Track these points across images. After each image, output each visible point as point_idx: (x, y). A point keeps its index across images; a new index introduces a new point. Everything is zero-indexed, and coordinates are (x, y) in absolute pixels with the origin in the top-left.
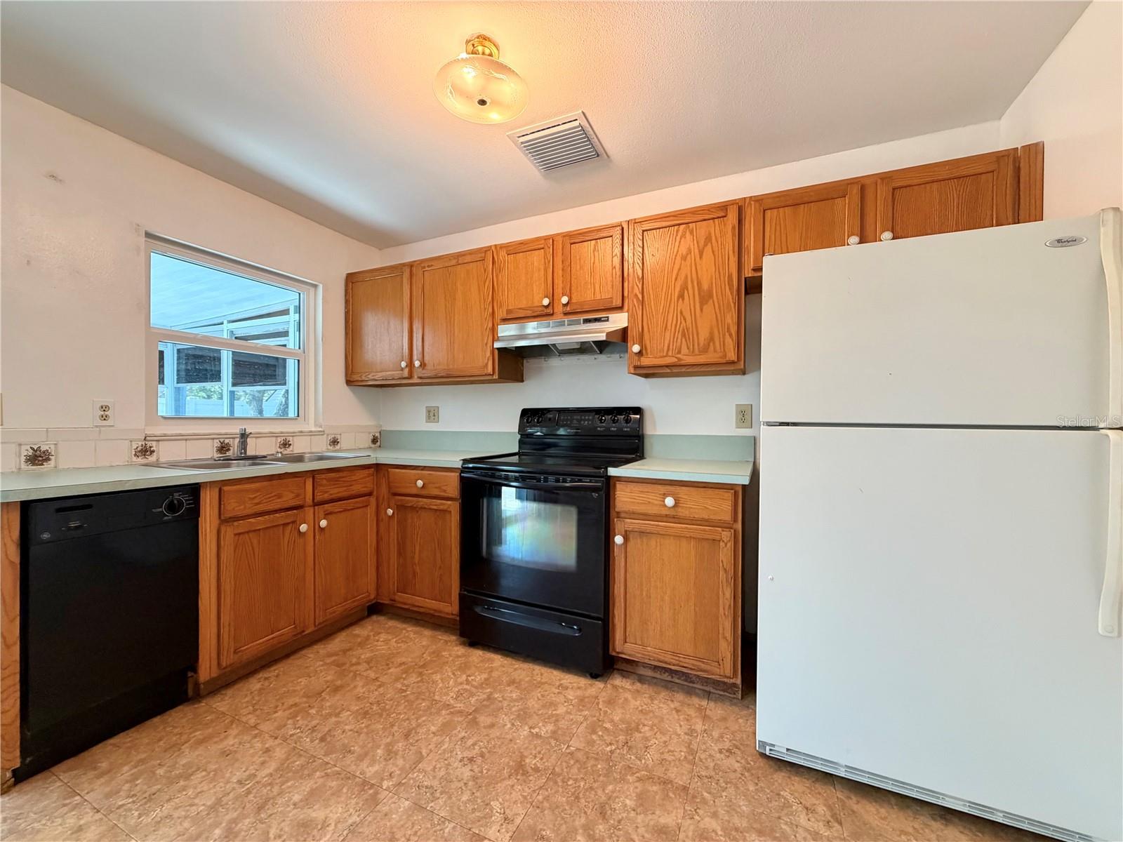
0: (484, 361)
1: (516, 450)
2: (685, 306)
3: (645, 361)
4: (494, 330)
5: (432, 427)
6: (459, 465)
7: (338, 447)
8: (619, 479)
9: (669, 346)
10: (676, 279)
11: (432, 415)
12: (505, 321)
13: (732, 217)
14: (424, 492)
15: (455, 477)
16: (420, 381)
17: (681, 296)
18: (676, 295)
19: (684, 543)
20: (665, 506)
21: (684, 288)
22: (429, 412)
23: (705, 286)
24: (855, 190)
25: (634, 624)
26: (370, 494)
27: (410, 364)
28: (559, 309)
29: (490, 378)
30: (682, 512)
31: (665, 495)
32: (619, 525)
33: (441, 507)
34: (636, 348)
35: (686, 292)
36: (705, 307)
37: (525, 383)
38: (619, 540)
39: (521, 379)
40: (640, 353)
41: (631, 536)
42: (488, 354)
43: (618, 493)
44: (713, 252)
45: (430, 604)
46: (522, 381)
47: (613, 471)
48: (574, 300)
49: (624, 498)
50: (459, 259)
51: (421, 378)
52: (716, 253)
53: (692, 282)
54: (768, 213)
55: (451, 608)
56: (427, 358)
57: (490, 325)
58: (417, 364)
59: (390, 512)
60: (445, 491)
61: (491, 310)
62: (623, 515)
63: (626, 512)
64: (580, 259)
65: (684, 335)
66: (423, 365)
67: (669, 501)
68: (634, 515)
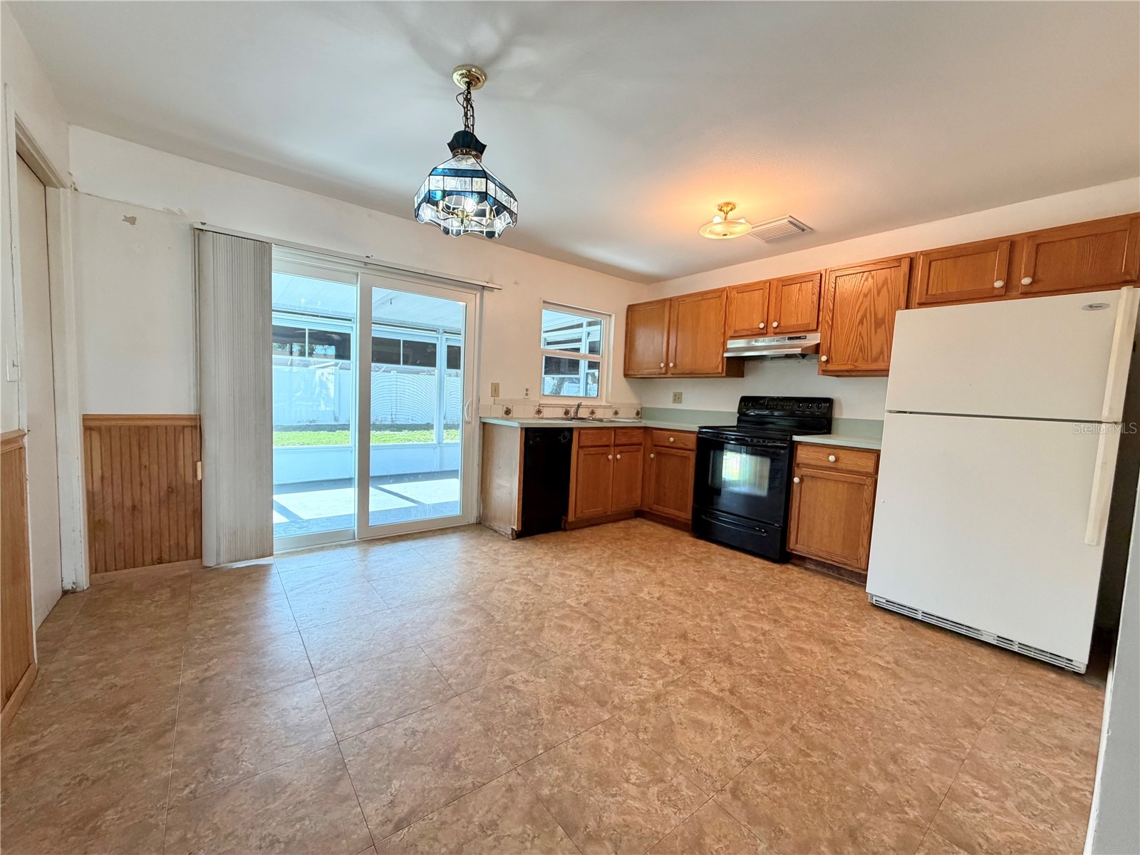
0: (717, 364)
1: (735, 424)
2: (863, 330)
3: (830, 367)
4: (724, 344)
5: (678, 406)
6: (697, 430)
7: (617, 416)
8: (800, 443)
9: (849, 357)
10: (858, 311)
11: (678, 398)
12: (733, 338)
13: (905, 266)
14: (674, 445)
15: (694, 437)
16: (671, 376)
17: (861, 322)
18: (858, 321)
19: (840, 486)
20: (829, 461)
21: (864, 316)
22: (675, 396)
23: (880, 316)
24: (1005, 246)
25: (803, 533)
26: (640, 444)
27: (667, 365)
28: (770, 330)
29: (720, 375)
30: (840, 465)
31: (829, 454)
32: (797, 471)
33: (684, 455)
34: (824, 358)
35: (865, 319)
36: (878, 330)
37: (744, 378)
38: (796, 480)
39: (742, 376)
40: (827, 361)
41: (805, 478)
42: (720, 359)
43: (799, 452)
44: (888, 291)
45: (672, 512)
46: (743, 376)
47: (796, 438)
48: (782, 324)
49: (802, 455)
50: (704, 295)
51: (672, 374)
52: (891, 292)
53: (870, 313)
54: (933, 263)
55: (687, 515)
56: (678, 361)
57: (722, 340)
58: (671, 365)
59: (652, 456)
60: (687, 445)
61: (723, 330)
62: (801, 465)
63: (803, 464)
64: (788, 296)
65: (861, 350)
66: (675, 366)
67: (832, 458)
68: (808, 466)
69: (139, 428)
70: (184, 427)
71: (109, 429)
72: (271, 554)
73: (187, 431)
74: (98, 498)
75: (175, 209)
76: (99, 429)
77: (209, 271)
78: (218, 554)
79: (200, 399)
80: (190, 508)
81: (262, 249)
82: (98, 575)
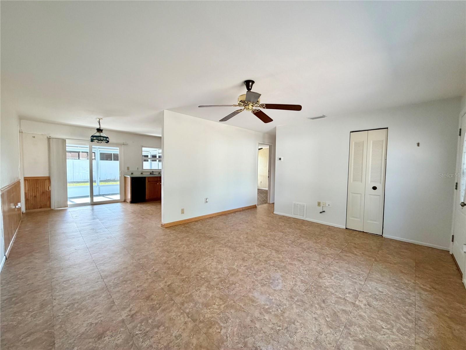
69: (36, 179)
70: (46, 179)
71: (29, 180)
72: (67, 207)
73: (47, 180)
74: (27, 194)
75: (44, 134)
76: (27, 180)
77: (51, 146)
78: (55, 206)
79: (50, 173)
80: (48, 197)
81: (64, 141)
82: (27, 210)
